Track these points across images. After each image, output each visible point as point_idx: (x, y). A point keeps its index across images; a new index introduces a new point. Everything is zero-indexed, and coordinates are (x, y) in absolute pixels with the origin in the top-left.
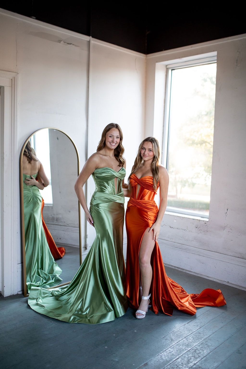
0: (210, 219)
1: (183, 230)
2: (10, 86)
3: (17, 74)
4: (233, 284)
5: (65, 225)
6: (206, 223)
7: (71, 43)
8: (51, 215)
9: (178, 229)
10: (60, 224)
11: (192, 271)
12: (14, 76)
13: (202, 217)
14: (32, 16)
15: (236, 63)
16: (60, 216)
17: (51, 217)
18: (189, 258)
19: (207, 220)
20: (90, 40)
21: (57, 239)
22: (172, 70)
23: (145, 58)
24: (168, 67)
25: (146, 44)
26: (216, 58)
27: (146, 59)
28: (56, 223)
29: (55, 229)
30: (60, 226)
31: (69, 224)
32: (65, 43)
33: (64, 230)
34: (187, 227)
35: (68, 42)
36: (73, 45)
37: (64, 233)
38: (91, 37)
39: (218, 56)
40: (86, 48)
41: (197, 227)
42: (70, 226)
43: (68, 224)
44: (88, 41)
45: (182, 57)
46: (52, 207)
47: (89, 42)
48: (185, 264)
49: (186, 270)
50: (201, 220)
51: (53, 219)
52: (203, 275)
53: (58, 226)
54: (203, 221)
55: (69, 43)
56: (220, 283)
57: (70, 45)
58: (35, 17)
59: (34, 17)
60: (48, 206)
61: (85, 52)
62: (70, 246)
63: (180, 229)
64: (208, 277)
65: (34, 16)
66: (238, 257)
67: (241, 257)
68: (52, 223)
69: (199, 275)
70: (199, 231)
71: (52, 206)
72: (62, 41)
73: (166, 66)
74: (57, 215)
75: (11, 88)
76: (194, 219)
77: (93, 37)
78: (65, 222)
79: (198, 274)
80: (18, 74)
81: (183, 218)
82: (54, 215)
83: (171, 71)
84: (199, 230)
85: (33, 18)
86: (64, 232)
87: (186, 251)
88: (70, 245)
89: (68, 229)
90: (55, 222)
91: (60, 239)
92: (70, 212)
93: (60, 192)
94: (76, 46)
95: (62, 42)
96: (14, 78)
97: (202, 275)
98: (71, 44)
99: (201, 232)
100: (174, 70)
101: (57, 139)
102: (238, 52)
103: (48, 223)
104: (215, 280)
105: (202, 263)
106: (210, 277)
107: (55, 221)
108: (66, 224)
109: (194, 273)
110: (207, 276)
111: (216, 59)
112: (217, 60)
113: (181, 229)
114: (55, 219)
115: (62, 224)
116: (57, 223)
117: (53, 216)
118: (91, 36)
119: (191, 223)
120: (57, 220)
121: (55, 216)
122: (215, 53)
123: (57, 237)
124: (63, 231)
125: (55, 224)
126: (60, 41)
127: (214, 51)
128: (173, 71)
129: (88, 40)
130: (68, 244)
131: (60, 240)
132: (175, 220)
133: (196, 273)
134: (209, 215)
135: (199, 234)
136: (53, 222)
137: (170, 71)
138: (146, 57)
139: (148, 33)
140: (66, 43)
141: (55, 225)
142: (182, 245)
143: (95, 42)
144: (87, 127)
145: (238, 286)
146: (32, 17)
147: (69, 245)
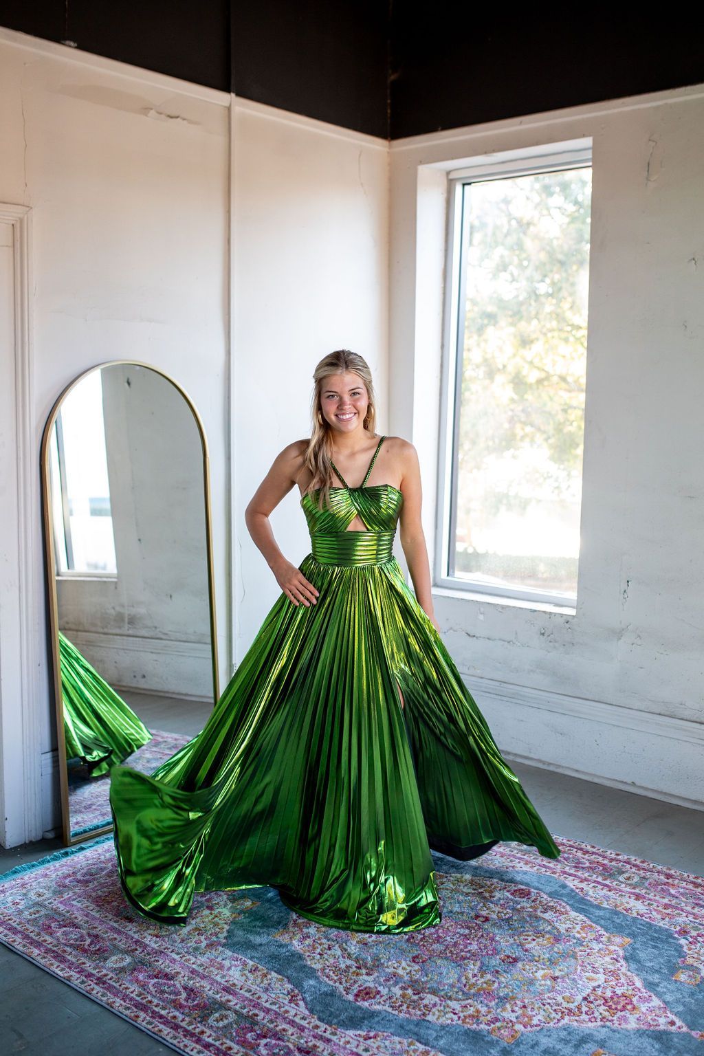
0: (581, 608)
1: (504, 641)
2: (10, 244)
3: (27, 209)
4: (647, 789)
5: (158, 636)
6: (568, 620)
7: (177, 115)
8: (114, 608)
9: (488, 639)
10: (144, 633)
11: (531, 755)
12: (19, 216)
13: (557, 605)
14: (66, 40)
15: (646, 173)
16: (142, 610)
17: (112, 612)
18: (522, 721)
19: (572, 612)
20: (230, 105)
21: (135, 677)
22: (464, 185)
23: (386, 149)
24: (452, 176)
25: (389, 111)
26: (589, 155)
27: (388, 153)
28: (128, 630)
29: (127, 650)
30: (140, 639)
31: (170, 633)
32: (161, 114)
33: (153, 651)
34: (516, 633)
35: (169, 113)
36: (184, 119)
37: (156, 661)
38: (233, 95)
39: (594, 148)
40: (219, 128)
41: (543, 634)
42: (173, 639)
43: (167, 634)
44: (225, 107)
45: (494, 151)
46: (116, 583)
47: (229, 109)
48: (513, 738)
49: (516, 755)
50: (555, 614)
51: (120, 618)
52: (563, 767)
53: (137, 639)
54: (562, 615)
55: (173, 115)
56: (612, 788)
57: (174, 120)
58: (74, 42)
59: (72, 44)
60: (105, 582)
61: (219, 140)
62: (174, 696)
63: (495, 639)
64: (577, 771)
65: (71, 40)
66: (660, 714)
67: (667, 713)
68: (118, 631)
69: (551, 768)
70: (551, 644)
71: (115, 580)
72: (151, 109)
73: (448, 173)
74: (133, 606)
75: (11, 249)
76: (535, 611)
77: (238, 94)
78: (156, 628)
79: (549, 764)
80: (31, 208)
81: (504, 607)
82: (123, 606)
83: (461, 187)
84: (550, 642)
85: (70, 46)
86: (155, 657)
87: (514, 701)
88: (174, 693)
89: (165, 647)
90: (126, 629)
91: (144, 677)
92: (171, 596)
93: (140, 540)
94: (190, 122)
95: (152, 113)
96: (21, 221)
97: (559, 766)
98: (177, 117)
99: (555, 647)
100: (469, 184)
101: (126, 384)
102: (650, 140)
103: (106, 630)
104: (596, 780)
105: (561, 734)
106: (583, 773)
107: (126, 626)
108: (160, 632)
109: (540, 761)
110: (576, 767)
111: (591, 157)
112: (593, 160)
113: (500, 640)
114: (126, 620)
115: (146, 635)
116: (131, 632)
117: (118, 609)
118: (233, 92)
119: (526, 622)
120: (132, 621)
121: (127, 612)
122: (587, 142)
123: (134, 672)
124: (152, 653)
125: (126, 632)
126: (145, 110)
127: (584, 136)
128: (466, 187)
129: (227, 105)
130: (167, 692)
131: (144, 680)
132: (481, 614)
133: (544, 763)
134: (576, 598)
135: (549, 652)
136: (120, 628)
137: (459, 188)
138: (390, 147)
139: (393, 77)
140: (163, 116)
141: (125, 638)
142: (503, 685)
143: (245, 110)
144: (226, 355)
145: (661, 793)
146: (67, 42)
147: (170, 695)
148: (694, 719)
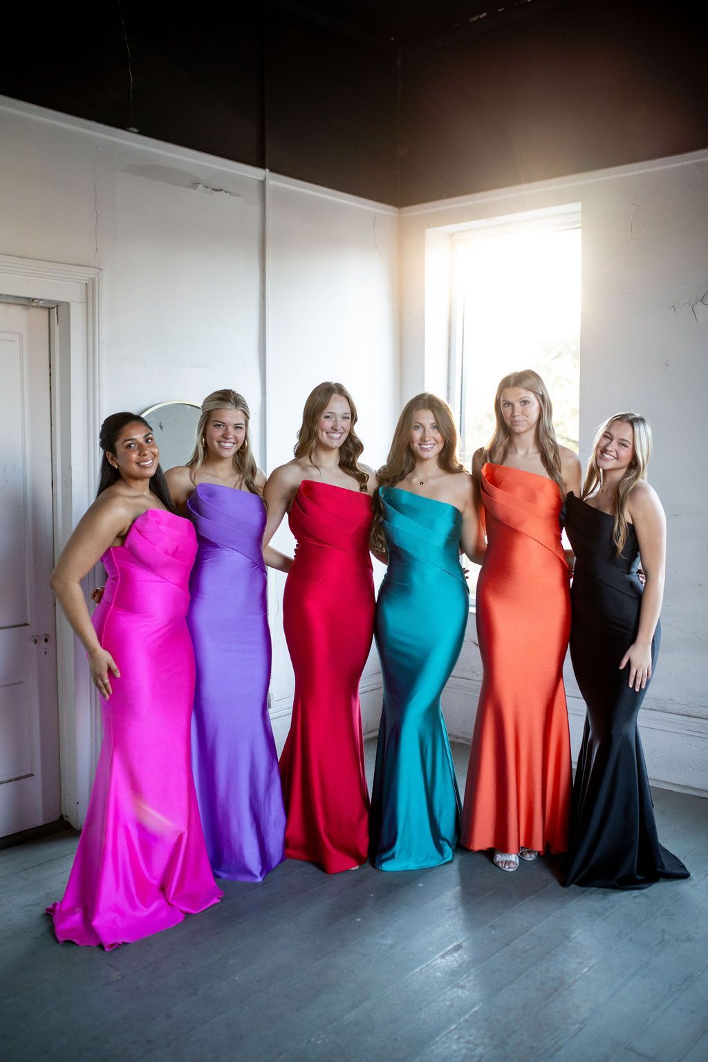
2: (82, 300)
3: (98, 270)
7: (221, 188)
12: (92, 276)
14: (129, 127)
15: (630, 232)
20: (265, 179)
23: (397, 215)
24: (455, 238)
26: (579, 217)
27: (398, 218)
32: (207, 187)
35: (213, 187)
36: (227, 192)
38: (267, 170)
39: (584, 212)
40: (256, 198)
44: (260, 181)
47: (263, 183)
55: (217, 188)
57: (218, 192)
59: (135, 130)
61: (255, 210)
65: (134, 127)
72: (199, 183)
73: (452, 235)
77: (272, 170)
80: (102, 270)
85: (133, 132)
94: (232, 194)
95: (200, 186)
96: (93, 280)
98: (221, 190)
118: (268, 168)
122: (577, 206)
126: (195, 185)
127: (574, 201)
129: (262, 179)
138: (400, 213)
139: (402, 152)
140: (209, 189)
143: (278, 183)
146: (131, 129)
148: (682, 712)
